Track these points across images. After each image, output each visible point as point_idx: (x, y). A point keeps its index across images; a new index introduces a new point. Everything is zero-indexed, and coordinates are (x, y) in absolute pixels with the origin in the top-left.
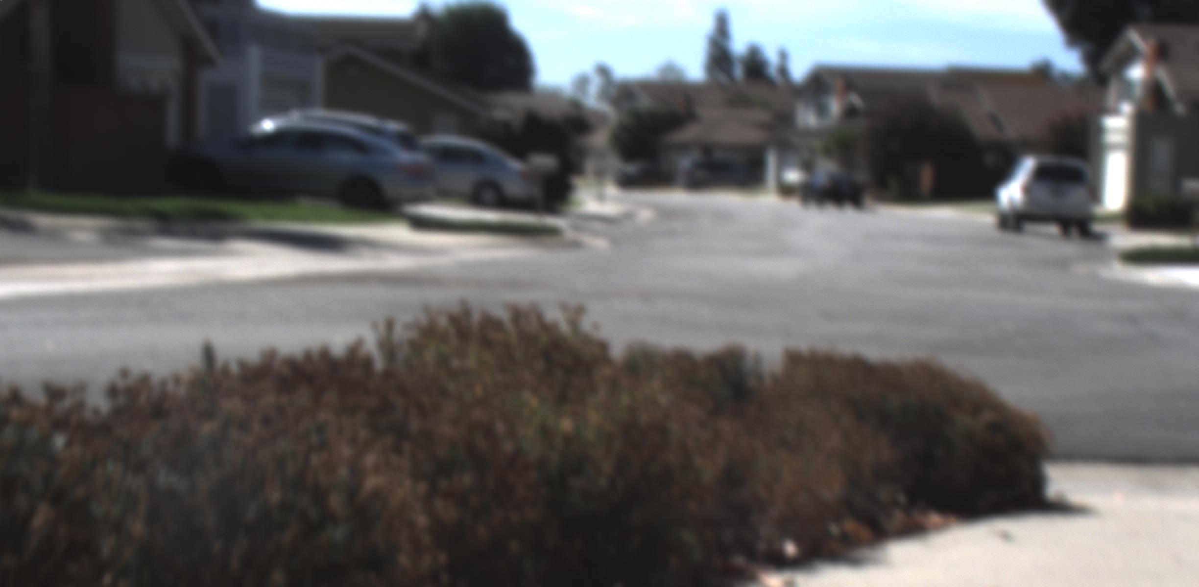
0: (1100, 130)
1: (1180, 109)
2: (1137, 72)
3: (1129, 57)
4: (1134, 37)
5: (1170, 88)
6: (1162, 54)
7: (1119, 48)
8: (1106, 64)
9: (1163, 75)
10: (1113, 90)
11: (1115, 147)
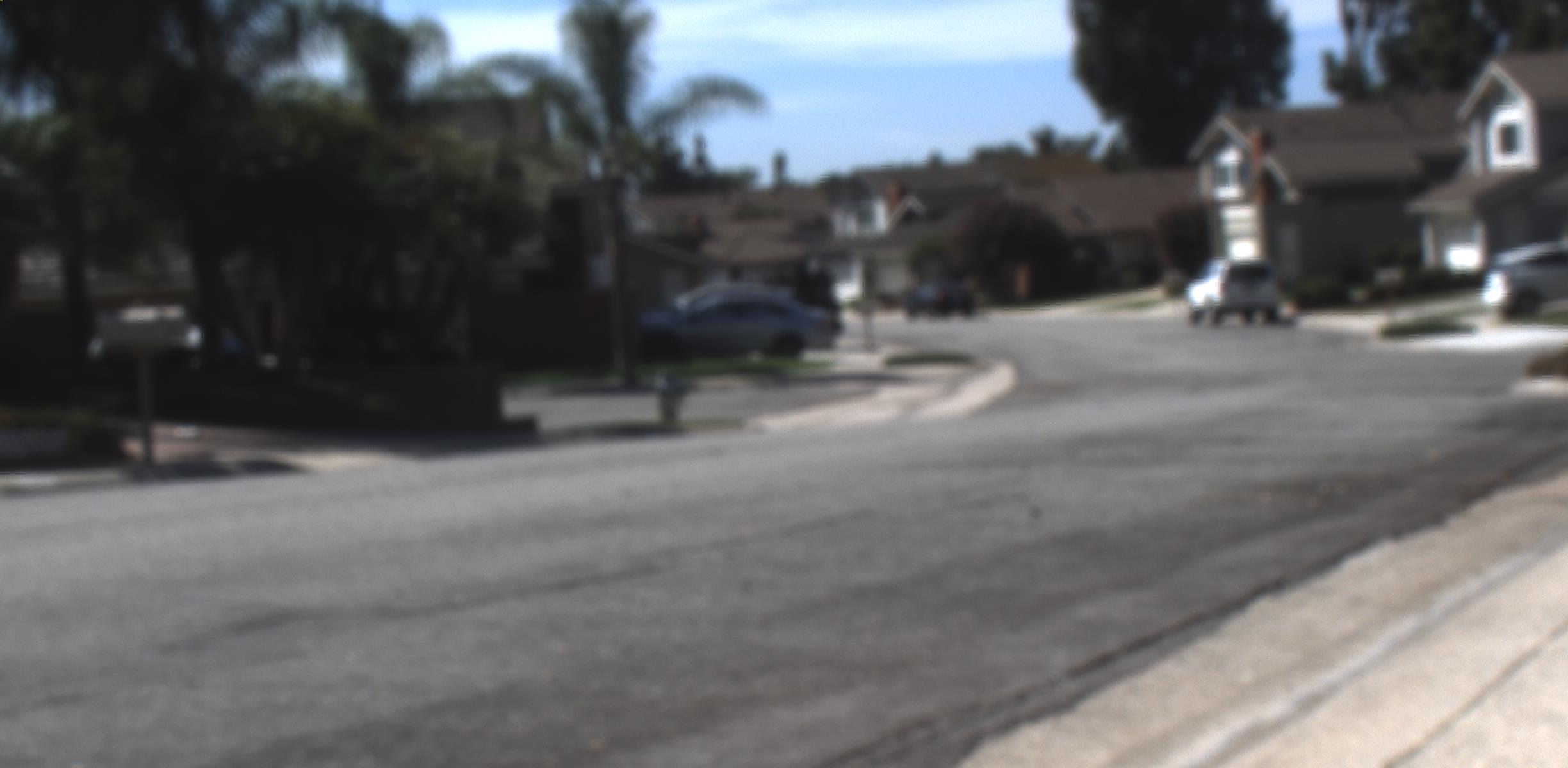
0: (1220, 223)
1: (1291, 196)
2: (1230, 158)
3: (1222, 142)
4: (1224, 123)
5: (1281, 175)
6: (1267, 143)
7: (1208, 135)
8: (1196, 151)
9: (1271, 162)
10: (1205, 175)
11: (1239, 236)
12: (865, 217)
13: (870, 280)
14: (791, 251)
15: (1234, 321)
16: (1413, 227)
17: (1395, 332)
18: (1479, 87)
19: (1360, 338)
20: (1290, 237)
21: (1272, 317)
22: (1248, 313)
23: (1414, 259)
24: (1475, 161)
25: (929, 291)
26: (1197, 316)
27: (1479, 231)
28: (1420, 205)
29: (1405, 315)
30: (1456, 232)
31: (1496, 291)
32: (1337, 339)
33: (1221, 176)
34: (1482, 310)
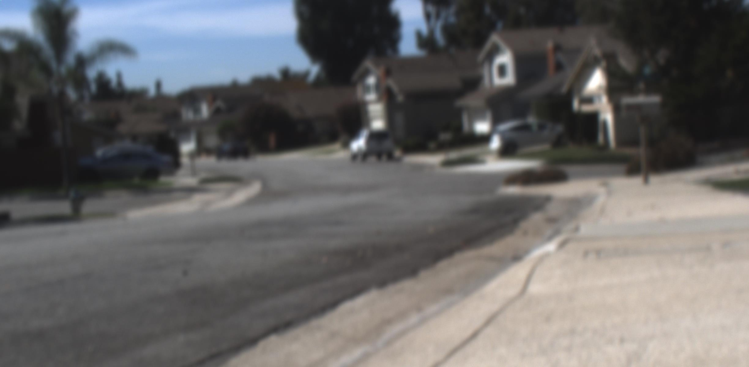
0: (366, 111)
1: (400, 98)
2: (371, 80)
3: (367, 73)
4: (368, 63)
5: (395, 88)
6: (388, 73)
7: (361, 69)
8: (355, 77)
9: (391, 83)
10: (359, 90)
11: (376, 118)
12: (197, 111)
13: (200, 141)
14: (160, 128)
15: (373, 159)
16: (458, 113)
17: (448, 163)
18: (488, 46)
19: (431, 167)
20: (400, 118)
21: (390, 157)
22: (379, 155)
23: (459, 128)
24: (486, 81)
25: (227, 146)
26: (354, 157)
27: (489, 115)
28: (461, 102)
29: (454, 155)
30: (478, 115)
31: (495, 143)
32: (420, 168)
33: (367, 89)
34: (490, 153)
